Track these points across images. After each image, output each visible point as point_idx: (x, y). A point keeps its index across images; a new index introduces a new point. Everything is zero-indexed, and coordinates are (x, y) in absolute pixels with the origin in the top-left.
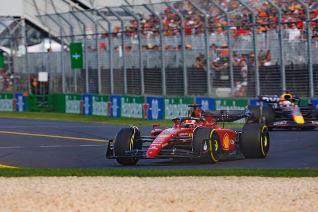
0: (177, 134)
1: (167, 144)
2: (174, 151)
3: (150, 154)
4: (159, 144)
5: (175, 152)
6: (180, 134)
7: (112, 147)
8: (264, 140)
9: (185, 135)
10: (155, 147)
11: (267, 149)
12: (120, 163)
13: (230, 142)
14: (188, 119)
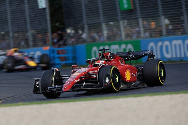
0: (88, 72)
1: (79, 80)
2: (83, 85)
3: (65, 89)
4: (72, 80)
5: (85, 86)
6: (90, 72)
7: (38, 85)
8: (160, 72)
9: (94, 72)
10: (69, 83)
11: (163, 78)
12: (46, 96)
13: (131, 75)
14: (97, 60)
